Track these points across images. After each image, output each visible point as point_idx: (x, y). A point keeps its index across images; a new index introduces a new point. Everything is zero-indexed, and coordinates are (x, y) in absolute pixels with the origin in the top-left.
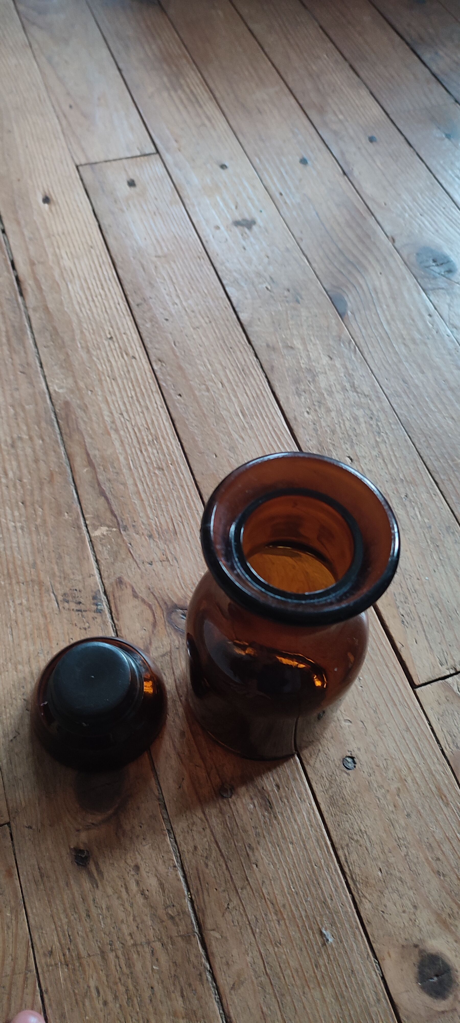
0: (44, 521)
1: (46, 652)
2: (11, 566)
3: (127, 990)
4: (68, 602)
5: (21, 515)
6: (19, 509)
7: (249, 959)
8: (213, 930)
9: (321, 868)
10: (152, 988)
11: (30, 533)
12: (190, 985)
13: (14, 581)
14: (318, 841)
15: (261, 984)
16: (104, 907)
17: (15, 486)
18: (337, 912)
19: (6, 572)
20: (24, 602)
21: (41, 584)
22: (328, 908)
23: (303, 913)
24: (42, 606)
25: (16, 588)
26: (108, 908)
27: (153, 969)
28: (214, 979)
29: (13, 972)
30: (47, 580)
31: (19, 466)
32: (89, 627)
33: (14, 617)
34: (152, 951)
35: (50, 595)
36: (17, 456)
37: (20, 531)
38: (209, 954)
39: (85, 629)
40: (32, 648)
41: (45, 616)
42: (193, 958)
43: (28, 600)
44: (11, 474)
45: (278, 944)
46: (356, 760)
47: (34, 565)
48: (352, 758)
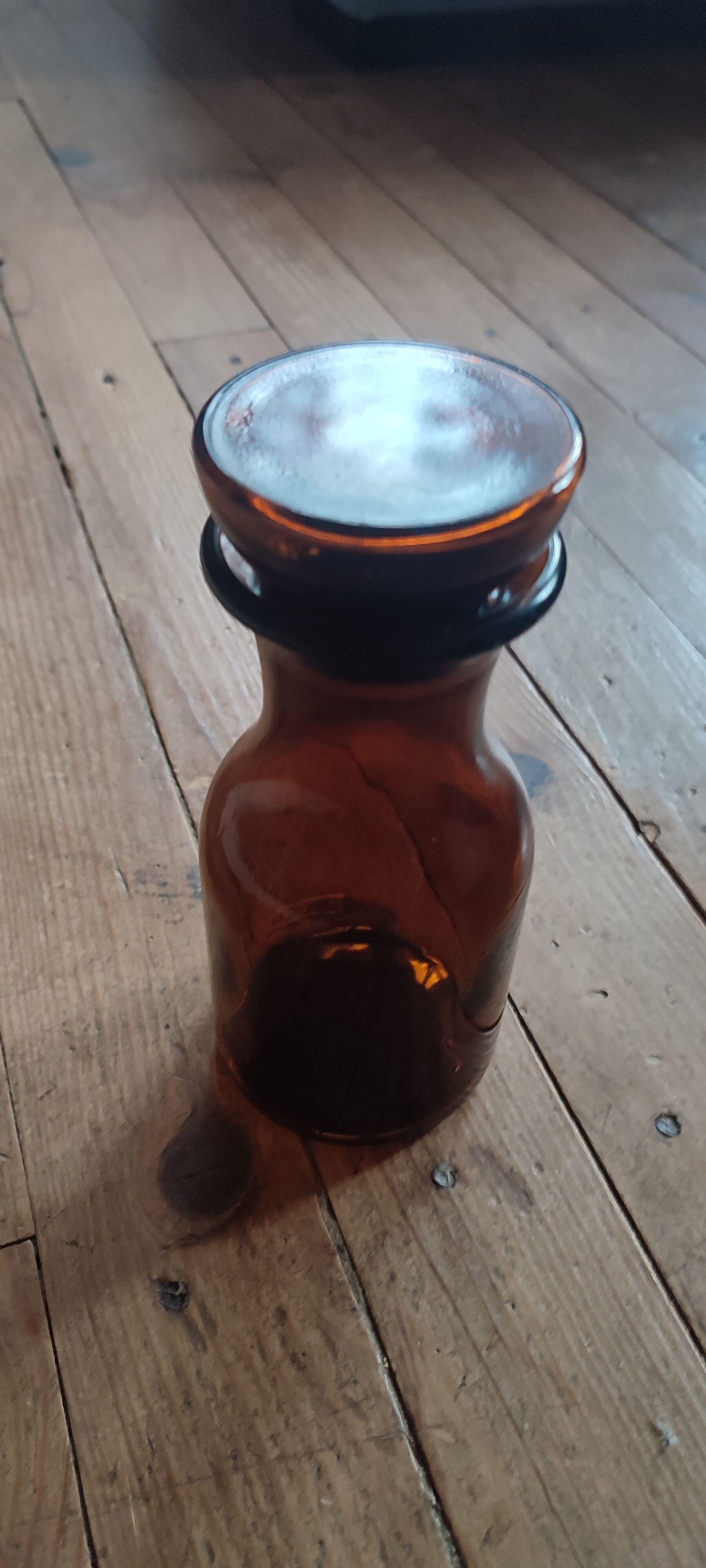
0: (104, 770)
1: (105, 958)
2: (46, 833)
3: (270, 1548)
4: (144, 882)
5: (63, 762)
6: (60, 753)
7: (514, 1482)
8: (439, 1426)
9: (638, 1309)
10: (321, 1543)
11: (79, 785)
12: (398, 1535)
13: (51, 854)
14: (626, 1260)
15: (543, 1531)
16: (219, 1385)
17: (55, 723)
18: (682, 1390)
19: (36, 841)
20: (68, 884)
21: (97, 858)
22: (662, 1381)
23: (614, 1393)
24: (99, 887)
25: (54, 864)
26: (227, 1388)
27: (321, 1506)
28: (447, 1523)
29: (37, 1516)
30: (109, 853)
31: (62, 696)
32: (182, 920)
33: (49, 907)
34: (319, 1470)
35: (113, 874)
36: (59, 685)
37: (62, 784)
38: (434, 1475)
39: (175, 922)
40: (80, 953)
41: (104, 904)
42: (400, 1482)
43: (74, 881)
44: (48, 708)
45: (570, 1451)
46: (679, 1120)
47: (87, 830)
48: (674, 1118)
